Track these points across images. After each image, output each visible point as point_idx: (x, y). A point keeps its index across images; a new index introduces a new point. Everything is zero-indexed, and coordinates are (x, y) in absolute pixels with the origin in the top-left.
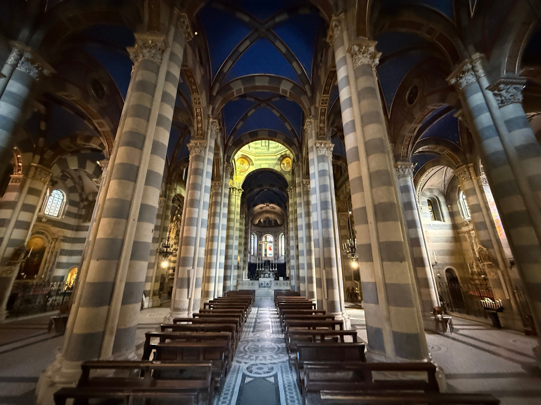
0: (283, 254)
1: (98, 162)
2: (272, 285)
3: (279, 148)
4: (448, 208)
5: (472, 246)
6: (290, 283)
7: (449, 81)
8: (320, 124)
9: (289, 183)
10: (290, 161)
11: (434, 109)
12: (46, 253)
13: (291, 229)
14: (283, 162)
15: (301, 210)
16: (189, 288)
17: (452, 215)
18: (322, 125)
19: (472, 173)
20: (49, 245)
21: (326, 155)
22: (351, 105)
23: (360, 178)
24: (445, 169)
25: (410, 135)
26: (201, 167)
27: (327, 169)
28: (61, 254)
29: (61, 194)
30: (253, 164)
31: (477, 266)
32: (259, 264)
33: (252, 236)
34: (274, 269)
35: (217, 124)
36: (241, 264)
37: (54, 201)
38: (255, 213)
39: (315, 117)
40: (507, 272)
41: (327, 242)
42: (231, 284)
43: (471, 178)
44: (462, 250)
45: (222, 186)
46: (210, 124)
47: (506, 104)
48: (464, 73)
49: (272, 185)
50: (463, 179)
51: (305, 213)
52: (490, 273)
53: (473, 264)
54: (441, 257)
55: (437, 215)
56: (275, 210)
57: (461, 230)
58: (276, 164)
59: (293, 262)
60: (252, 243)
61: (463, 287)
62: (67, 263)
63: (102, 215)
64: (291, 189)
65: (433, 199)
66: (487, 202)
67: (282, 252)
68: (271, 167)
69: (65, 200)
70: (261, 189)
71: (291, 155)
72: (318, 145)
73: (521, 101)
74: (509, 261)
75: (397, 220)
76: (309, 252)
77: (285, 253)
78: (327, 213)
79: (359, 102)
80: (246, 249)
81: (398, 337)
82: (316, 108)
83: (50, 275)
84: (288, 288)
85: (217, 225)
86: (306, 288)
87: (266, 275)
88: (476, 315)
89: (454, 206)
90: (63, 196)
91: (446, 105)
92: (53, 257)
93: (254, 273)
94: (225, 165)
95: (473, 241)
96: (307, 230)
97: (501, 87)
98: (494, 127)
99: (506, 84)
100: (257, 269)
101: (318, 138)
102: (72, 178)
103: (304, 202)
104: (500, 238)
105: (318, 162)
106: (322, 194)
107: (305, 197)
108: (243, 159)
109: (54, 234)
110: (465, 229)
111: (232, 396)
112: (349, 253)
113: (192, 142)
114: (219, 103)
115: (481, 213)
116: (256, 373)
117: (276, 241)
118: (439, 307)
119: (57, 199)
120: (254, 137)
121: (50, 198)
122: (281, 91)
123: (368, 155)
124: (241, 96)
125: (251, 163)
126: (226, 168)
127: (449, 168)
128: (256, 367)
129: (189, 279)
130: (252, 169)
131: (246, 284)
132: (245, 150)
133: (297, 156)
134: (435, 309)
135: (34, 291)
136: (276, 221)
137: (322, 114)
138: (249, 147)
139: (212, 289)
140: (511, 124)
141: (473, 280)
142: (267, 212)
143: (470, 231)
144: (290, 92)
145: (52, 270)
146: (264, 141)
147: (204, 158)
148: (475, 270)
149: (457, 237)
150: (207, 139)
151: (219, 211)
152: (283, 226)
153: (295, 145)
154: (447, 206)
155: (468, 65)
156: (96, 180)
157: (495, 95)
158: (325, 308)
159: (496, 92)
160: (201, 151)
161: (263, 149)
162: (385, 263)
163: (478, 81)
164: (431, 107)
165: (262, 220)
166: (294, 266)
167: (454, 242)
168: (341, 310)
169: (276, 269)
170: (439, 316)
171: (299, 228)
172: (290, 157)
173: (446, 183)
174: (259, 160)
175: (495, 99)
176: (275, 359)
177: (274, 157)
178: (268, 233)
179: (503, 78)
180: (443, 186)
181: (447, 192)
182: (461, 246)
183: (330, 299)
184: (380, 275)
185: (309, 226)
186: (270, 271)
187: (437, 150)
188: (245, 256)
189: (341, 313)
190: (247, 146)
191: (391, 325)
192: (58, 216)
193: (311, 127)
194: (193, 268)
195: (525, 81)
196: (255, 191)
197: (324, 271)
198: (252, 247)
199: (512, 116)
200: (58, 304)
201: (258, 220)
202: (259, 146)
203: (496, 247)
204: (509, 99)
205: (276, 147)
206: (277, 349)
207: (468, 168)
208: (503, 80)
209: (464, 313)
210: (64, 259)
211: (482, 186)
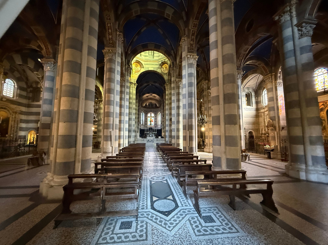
0: (160, 124)
1: (39, 60)
2: (155, 141)
3: (160, 57)
4: (256, 99)
5: (264, 120)
6: (165, 140)
7: (274, 18)
8: (191, 41)
9: (166, 81)
10: (167, 66)
11: (261, 37)
12: (10, 122)
13: (166, 109)
14: (163, 67)
15: (174, 98)
16: (111, 141)
17: (257, 103)
18: (192, 42)
19: (273, 79)
20: (11, 116)
21: (193, 63)
22: (216, 30)
23: (217, 78)
24: (258, 76)
25: (245, 53)
26: (113, 67)
27: (193, 73)
28: (21, 122)
29: (12, 82)
30: (143, 67)
31: (265, 130)
32: (146, 130)
33: (141, 113)
34: (155, 132)
35: (122, 37)
36: (137, 129)
37: (8, 87)
38: (144, 99)
39: (188, 37)
40: (279, 133)
41: (190, 116)
42: (132, 140)
43: (272, 81)
44: (259, 122)
45: (125, 81)
46: (118, 36)
47: (303, 36)
48: (284, 13)
49: (155, 82)
50: (268, 82)
51: (176, 99)
52: (271, 133)
53: (263, 129)
54: (248, 125)
55: (249, 103)
56: (156, 98)
57: (260, 111)
58: (158, 68)
59: (167, 128)
60: (142, 118)
61: (256, 141)
62: (26, 128)
63: (62, 95)
64: (167, 85)
65: (249, 94)
66: (278, 96)
67: (159, 123)
68: (155, 70)
69: (16, 87)
70: (148, 84)
71: (169, 62)
72: (189, 56)
73: (311, 35)
74: (281, 127)
75: (235, 103)
76: (178, 122)
77: (161, 123)
78: (191, 99)
79: (222, 27)
80: (138, 121)
81: (228, 160)
82: (189, 30)
83: (16, 135)
84: (164, 142)
85: (123, 106)
86: (176, 142)
87: (150, 135)
88: (260, 154)
89: (259, 98)
90: (14, 84)
91: (268, 34)
92: (16, 124)
93: (144, 134)
94: (127, 67)
95: (265, 117)
96: (177, 110)
97: (303, 25)
98: (293, 51)
99: (306, 23)
100: (145, 132)
101: (189, 52)
102: (18, 71)
103: (176, 93)
104: (280, 115)
105: (188, 68)
106: (189, 88)
107: (177, 90)
108: (137, 64)
109: (13, 109)
110: (262, 111)
111: (147, 189)
112: (201, 123)
113: (106, 48)
114: (122, 20)
115: (273, 102)
116: (156, 180)
117: (156, 117)
118: (244, 149)
119: (10, 86)
120: (145, 48)
121: (4, 84)
122: (165, 15)
123: (223, 64)
124: (137, 16)
125: (142, 66)
126: (127, 69)
127: (261, 75)
128: (156, 177)
129: (111, 136)
130: (143, 70)
131: (140, 140)
132: (138, 57)
133: (173, 63)
134: (242, 150)
135: (10, 144)
136: (156, 105)
137: (193, 34)
138: (141, 55)
139: (122, 142)
140: (303, 50)
141: (261, 137)
142: (151, 99)
143: (265, 112)
144: (172, 16)
145: (16, 132)
146: (151, 51)
147: (115, 61)
148: (263, 132)
149: (257, 115)
150: (116, 47)
151: (124, 97)
152: (160, 108)
153: (172, 55)
154: (255, 98)
155: (288, 7)
156: (36, 73)
157: (299, 30)
158: (187, 150)
159: (300, 28)
160: (113, 56)
161: (149, 57)
162: (226, 126)
163: (291, 19)
164: (259, 35)
165: (147, 104)
166: (167, 130)
167: (256, 118)
168: (196, 152)
169: (156, 132)
170: (244, 153)
171: (172, 108)
172: (167, 64)
173: (257, 84)
174: (147, 64)
175: (298, 32)
176: (164, 174)
177: (157, 63)
178: (151, 111)
179: (305, 19)
180: (255, 86)
181: (257, 90)
182: (258, 120)
183: (190, 146)
184: (223, 132)
185: (178, 107)
186: (152, 133)
187: (257, 64)
188: (138, 125)
189: (196, 153)
190: (139, 55)
191: (226, 155)
192: (13, 97)
193: (185, 43)
194: (113, 130)
195: (317, 22)
196: (144, 85)
197: (188, 132)
198: (142, 120)
199: (304, 45)
200: (27, 151)
201: (145, 104)
202: (147, 54)
203: (277, 120)
204: (306, 34)
205: (159, 56)
206: (164, 170)
207: (272, 75)
208: (305, 20)
209: (254, 153)
210: (24, 125)
211: (277, 86)
